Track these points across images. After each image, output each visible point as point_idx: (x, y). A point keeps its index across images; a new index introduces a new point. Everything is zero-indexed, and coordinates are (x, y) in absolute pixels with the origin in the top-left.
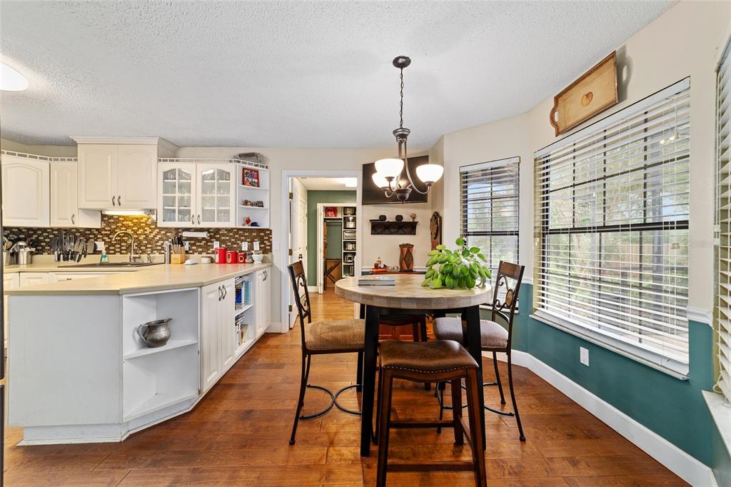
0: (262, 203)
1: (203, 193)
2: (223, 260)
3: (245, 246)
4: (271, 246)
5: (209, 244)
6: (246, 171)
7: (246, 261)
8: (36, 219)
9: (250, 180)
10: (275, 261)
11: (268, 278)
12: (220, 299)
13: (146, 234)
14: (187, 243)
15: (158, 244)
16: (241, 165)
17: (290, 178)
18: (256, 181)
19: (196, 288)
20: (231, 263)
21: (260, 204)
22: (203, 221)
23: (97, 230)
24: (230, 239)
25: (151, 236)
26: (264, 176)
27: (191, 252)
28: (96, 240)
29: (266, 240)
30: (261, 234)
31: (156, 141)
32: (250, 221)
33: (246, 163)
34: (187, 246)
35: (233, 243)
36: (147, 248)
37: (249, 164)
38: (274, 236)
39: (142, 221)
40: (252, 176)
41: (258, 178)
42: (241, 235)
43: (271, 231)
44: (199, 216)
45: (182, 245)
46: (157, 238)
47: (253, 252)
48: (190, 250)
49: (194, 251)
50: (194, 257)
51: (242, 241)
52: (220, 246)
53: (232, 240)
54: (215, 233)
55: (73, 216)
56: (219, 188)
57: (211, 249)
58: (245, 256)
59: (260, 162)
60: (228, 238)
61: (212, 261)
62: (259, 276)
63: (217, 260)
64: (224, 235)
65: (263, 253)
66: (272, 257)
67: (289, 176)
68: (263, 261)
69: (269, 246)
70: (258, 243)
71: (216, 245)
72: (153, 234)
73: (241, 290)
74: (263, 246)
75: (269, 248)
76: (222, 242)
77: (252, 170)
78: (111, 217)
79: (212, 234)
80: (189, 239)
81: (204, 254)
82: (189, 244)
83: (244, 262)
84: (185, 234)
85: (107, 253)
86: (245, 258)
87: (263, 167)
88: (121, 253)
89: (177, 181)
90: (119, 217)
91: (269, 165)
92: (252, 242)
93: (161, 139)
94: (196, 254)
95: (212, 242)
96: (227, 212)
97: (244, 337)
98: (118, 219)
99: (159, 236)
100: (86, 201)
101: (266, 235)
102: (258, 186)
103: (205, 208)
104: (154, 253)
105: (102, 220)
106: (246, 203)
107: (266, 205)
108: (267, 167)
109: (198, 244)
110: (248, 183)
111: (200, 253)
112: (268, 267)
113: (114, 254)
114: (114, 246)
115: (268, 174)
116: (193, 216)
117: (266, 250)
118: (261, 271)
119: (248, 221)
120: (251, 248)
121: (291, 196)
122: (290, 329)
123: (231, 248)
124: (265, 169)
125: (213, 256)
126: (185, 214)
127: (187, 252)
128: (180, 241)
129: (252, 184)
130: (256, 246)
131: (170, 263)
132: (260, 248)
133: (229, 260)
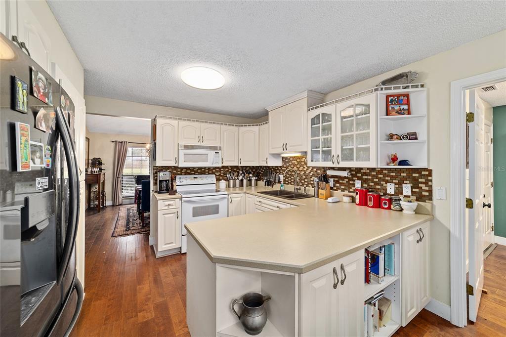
0: (415, 134)
1: (342, 132)
2: (364, 202)
3: (391, 189)
4: (430, 191)
5: (351, 182)
6: (390, 99)
7: (392, 207)
8: (254, 161)
9: (397, 108)
10: (438, 214)
11: (426, 239)
12: (335, 286)
13: (304, 171)
14: (332, 180)
15: (312, 179)
16: (384, 92)
17: (468, 92)
18: (406, 107)
19: (292, 274)
20: (372, 207)
21: (413, 136)
22: (342, 160)
23: (280, 167)
24: (373, 179)
25: (307, 173)
26: (418, 98)
27: (335, 188)
28: (280, 174)
29: (422, 183)
30: (414, 175)
31: (305, 94)
32: (397, 159)
33: (390, 89)
34: (331, 183)
35: (376, 184)
36: (305, 182)
37: (395, 88)
38: (435, 179)
39: (302, 160)
40: (399, 103)
41: (408, 103)
42: (385, 175)
43: (430, 171)
44: (338, 156)
45: (327, 182)
46: (311, 174)
47: (402, 197)
48: (334, 186)
49: (338, 189)
50: (338, 194)
51: (387, 182)
52: (362, 185)
53: (375, 180)
54: (356, 173)
55: (267, 159)
56: (358, 124)
57: (353, 188)
58: (390, 201)
59: (412, 81)
60: (370, 177)
61: (353, 200)
62: (410, 238)
63: (357, 201)
64: (365, 174)
65: (417, 200)
66: (433, 206)
67: (466, 88)
68: (417, 211)
69: (426, 191)
70: (409, 186)
71: (358, 184)
72: (309, 171)
73: (378, 257)
74: (417, 190)
75: (427, 194)
76: (364, 181)
77: (399, 96)
78: (286, 158)
79: (354, 173)
80: (333, 177)
81: (346, 192)
82: (334, 181)
83: (389, 208)
84: (330, 173)
85: (284, 183)
86: (390, 204)
87: (417, 86)
88: (291, 184)
89: (320, 125)
90: (290, 157)
91: (426, 82)
92: (400, 184)
93: (310, 91)
94: (339, 191)
95: (354, 181)
96: (368, 149)
97: (384, 319)
98: (289, 159)
99: (312, 173)
100: (273, 148)
101: (421, 176)
102: (409, 113)
103: (344, 148)
104: (309, 187)
105: (283, 160)
106: (391, 137)
107: (422, 137)
108: (422, 86)
109: (341, 181)
110: (394, 113)
111: (343, 190)
112: (425, 221)
113: (288, 184)
114: (288, 179)
115: (424, 94)
116: (333, 156)
117: (423, 195)
118: (414, 230)
119: (394, 159)
120: (399, 191)
121: (470, 117)
122: (470, 322)
123: (373, 190)
124: (420, 89)
125: (354, 195)
126: (327, 154)
127: (332, 188)
128: (325, 179)
129: (399, 112)
130: (407, 189)
131: (318, 197)
132: (413, 192)
133: (371, 204)
